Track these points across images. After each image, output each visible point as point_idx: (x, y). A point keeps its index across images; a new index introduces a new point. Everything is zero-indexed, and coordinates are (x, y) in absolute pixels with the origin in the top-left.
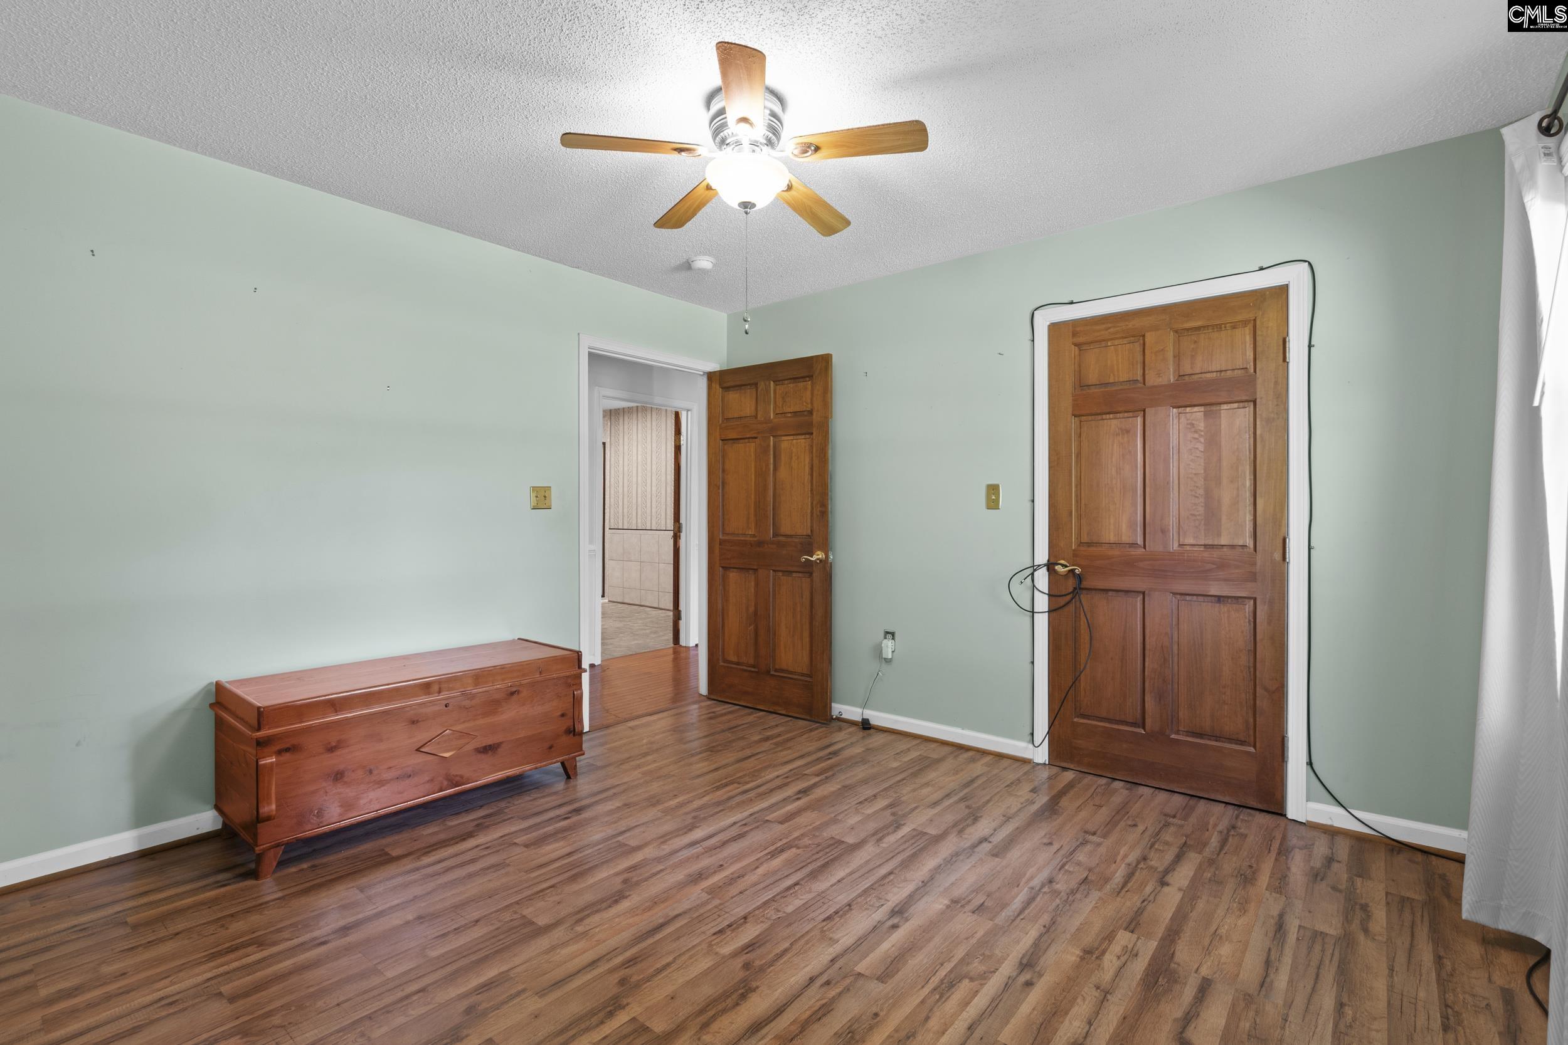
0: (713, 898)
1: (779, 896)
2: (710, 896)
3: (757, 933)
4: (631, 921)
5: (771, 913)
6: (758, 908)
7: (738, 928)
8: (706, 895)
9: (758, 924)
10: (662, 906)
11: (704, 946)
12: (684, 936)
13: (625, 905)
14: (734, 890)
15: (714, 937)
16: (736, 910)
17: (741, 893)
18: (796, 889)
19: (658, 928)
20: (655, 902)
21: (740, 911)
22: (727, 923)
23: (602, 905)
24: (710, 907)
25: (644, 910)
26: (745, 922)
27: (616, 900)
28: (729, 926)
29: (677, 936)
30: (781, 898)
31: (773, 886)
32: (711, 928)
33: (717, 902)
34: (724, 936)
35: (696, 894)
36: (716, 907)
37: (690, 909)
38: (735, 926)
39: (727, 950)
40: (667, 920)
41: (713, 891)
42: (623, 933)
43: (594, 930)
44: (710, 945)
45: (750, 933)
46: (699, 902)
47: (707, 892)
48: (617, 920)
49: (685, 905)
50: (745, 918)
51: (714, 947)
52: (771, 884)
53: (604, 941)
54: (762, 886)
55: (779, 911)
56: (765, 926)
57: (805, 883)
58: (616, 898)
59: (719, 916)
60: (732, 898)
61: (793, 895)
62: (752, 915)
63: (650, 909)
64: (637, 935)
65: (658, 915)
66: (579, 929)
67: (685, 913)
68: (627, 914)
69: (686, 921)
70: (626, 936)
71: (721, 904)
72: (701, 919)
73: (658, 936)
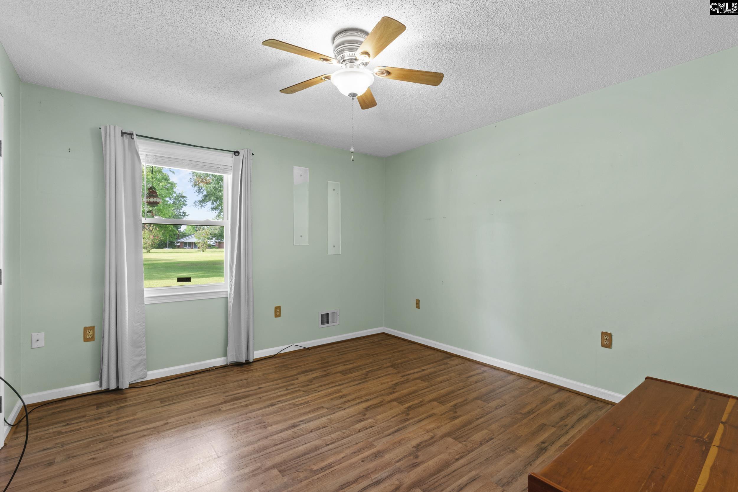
0: (371, 442)
1: (340, 439)
2: (373, 443)
3: (357, 425)
4: (409, 435)
5: (347, 432)
6: (352, 435)
7: (364, 428)
8: (374, 444)
9: (355, 428)
10: (395, 441)
11: (379, 423)
12: (386, 427)
13: (414, 443)
14: (360, 445)
15: (374, 425)
16: (362, 435)
17: (357, 443)
18: (329, 442)
19: (397, 431)
20: (399, 443)
21: (361, 434)
22: (368, 430)
23: (425, 444)
24: (374, 438)
25: (404, 439)
26: (360, 429)
27: (419, 446)
28: (367, 429)
29: (389, 427)
30: (339, 438)
31: (340, 445)
32: (375, 429)
33: (370, 440)
34: (370, 425)
35: (379, 445)
36: (371, 438)
37: (383, 438)
38: (365, 429)
39: (371, 420)
40: (393, 434)
41: (371, 446)
42: (412, 430)
43: (424, 433)
44: (376, 423)
45: (359, 426)
46: (379, 441)
47: (374, 445)
48: (416, 436)
49: (385, 440)
50: (359, 431)
51: (375, 422)
52: (340, 446)
53: (419, 428)
54: (345, 446)
55: (344, 433)
56: (352, 427)
57: (323, 445)
58: (419, 447)
59: (370, 433)
60: (362, 441)
61: (333, 439)
62: (356, 432)
63: (402, 440)
64: (405, 429)
65: (398, 437)
66: (431, 434)
67: (386, 436)
68: (412, 438)
69: (385, 433)
70: (410, 429)
71: (368, 439)
72: (378, 433)
73: (397, 428)
